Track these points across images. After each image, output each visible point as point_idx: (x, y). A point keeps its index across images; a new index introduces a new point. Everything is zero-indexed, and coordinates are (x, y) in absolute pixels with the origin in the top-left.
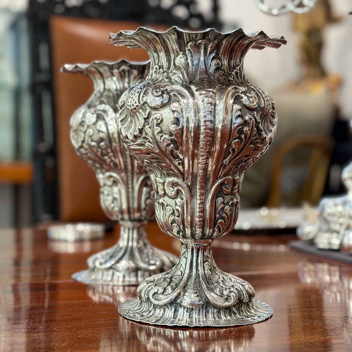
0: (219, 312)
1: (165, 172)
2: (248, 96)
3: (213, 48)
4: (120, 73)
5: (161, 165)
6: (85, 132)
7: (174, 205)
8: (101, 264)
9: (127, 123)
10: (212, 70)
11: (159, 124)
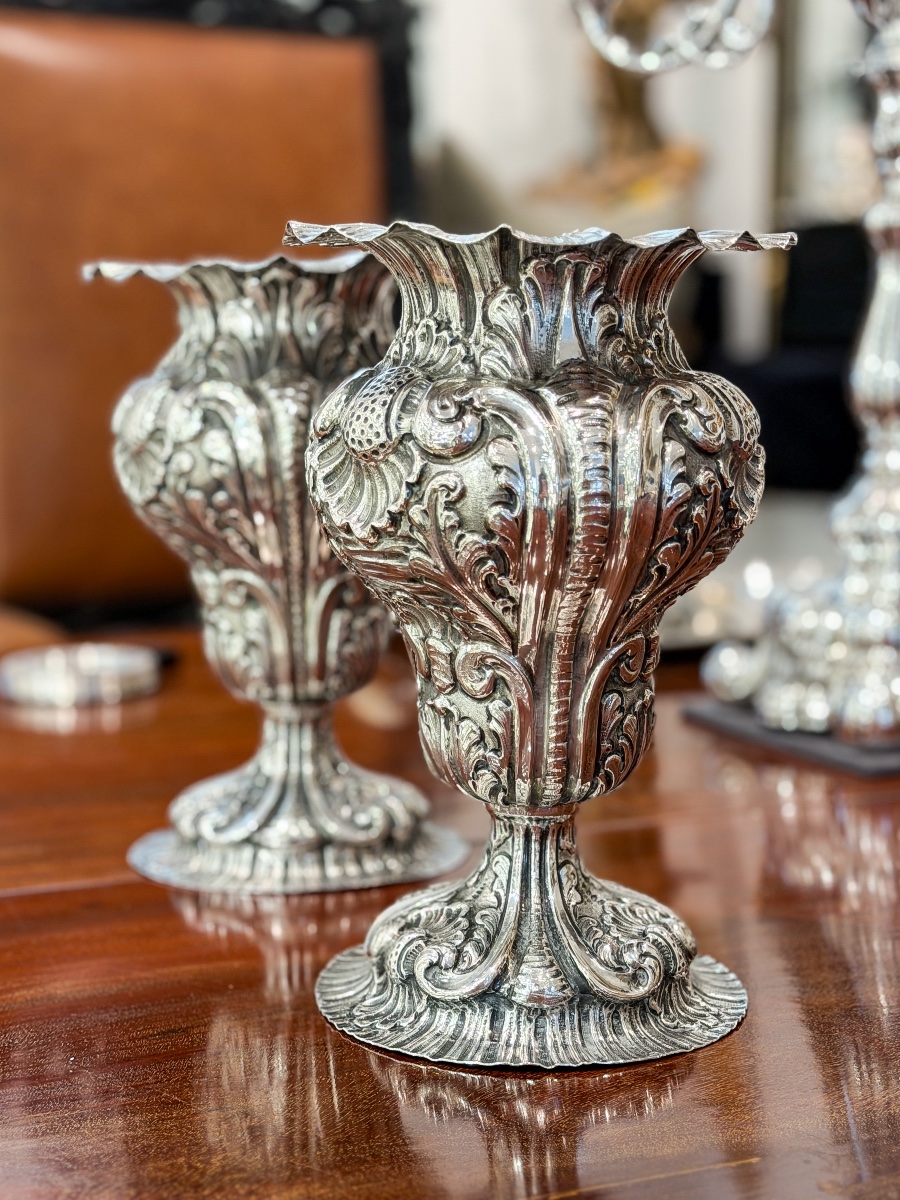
0: (615, 1016)
1: (458, 629)
2: (700, 416)
3: (598, 275)
4: (265, 288)
5: (451, 610)
6: (167, 462)
7: (484, 718)
8: (218, 829)
9: (345, 487)
10: (594, 336)
11: (454, 502)
